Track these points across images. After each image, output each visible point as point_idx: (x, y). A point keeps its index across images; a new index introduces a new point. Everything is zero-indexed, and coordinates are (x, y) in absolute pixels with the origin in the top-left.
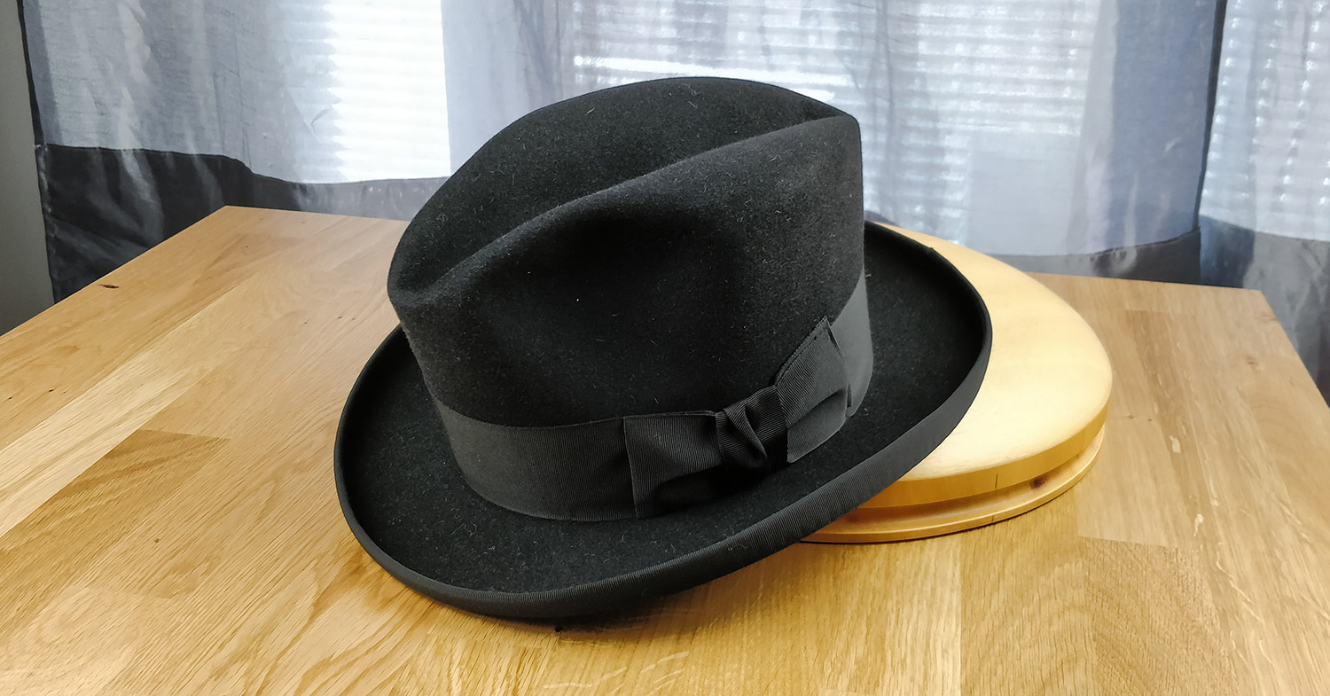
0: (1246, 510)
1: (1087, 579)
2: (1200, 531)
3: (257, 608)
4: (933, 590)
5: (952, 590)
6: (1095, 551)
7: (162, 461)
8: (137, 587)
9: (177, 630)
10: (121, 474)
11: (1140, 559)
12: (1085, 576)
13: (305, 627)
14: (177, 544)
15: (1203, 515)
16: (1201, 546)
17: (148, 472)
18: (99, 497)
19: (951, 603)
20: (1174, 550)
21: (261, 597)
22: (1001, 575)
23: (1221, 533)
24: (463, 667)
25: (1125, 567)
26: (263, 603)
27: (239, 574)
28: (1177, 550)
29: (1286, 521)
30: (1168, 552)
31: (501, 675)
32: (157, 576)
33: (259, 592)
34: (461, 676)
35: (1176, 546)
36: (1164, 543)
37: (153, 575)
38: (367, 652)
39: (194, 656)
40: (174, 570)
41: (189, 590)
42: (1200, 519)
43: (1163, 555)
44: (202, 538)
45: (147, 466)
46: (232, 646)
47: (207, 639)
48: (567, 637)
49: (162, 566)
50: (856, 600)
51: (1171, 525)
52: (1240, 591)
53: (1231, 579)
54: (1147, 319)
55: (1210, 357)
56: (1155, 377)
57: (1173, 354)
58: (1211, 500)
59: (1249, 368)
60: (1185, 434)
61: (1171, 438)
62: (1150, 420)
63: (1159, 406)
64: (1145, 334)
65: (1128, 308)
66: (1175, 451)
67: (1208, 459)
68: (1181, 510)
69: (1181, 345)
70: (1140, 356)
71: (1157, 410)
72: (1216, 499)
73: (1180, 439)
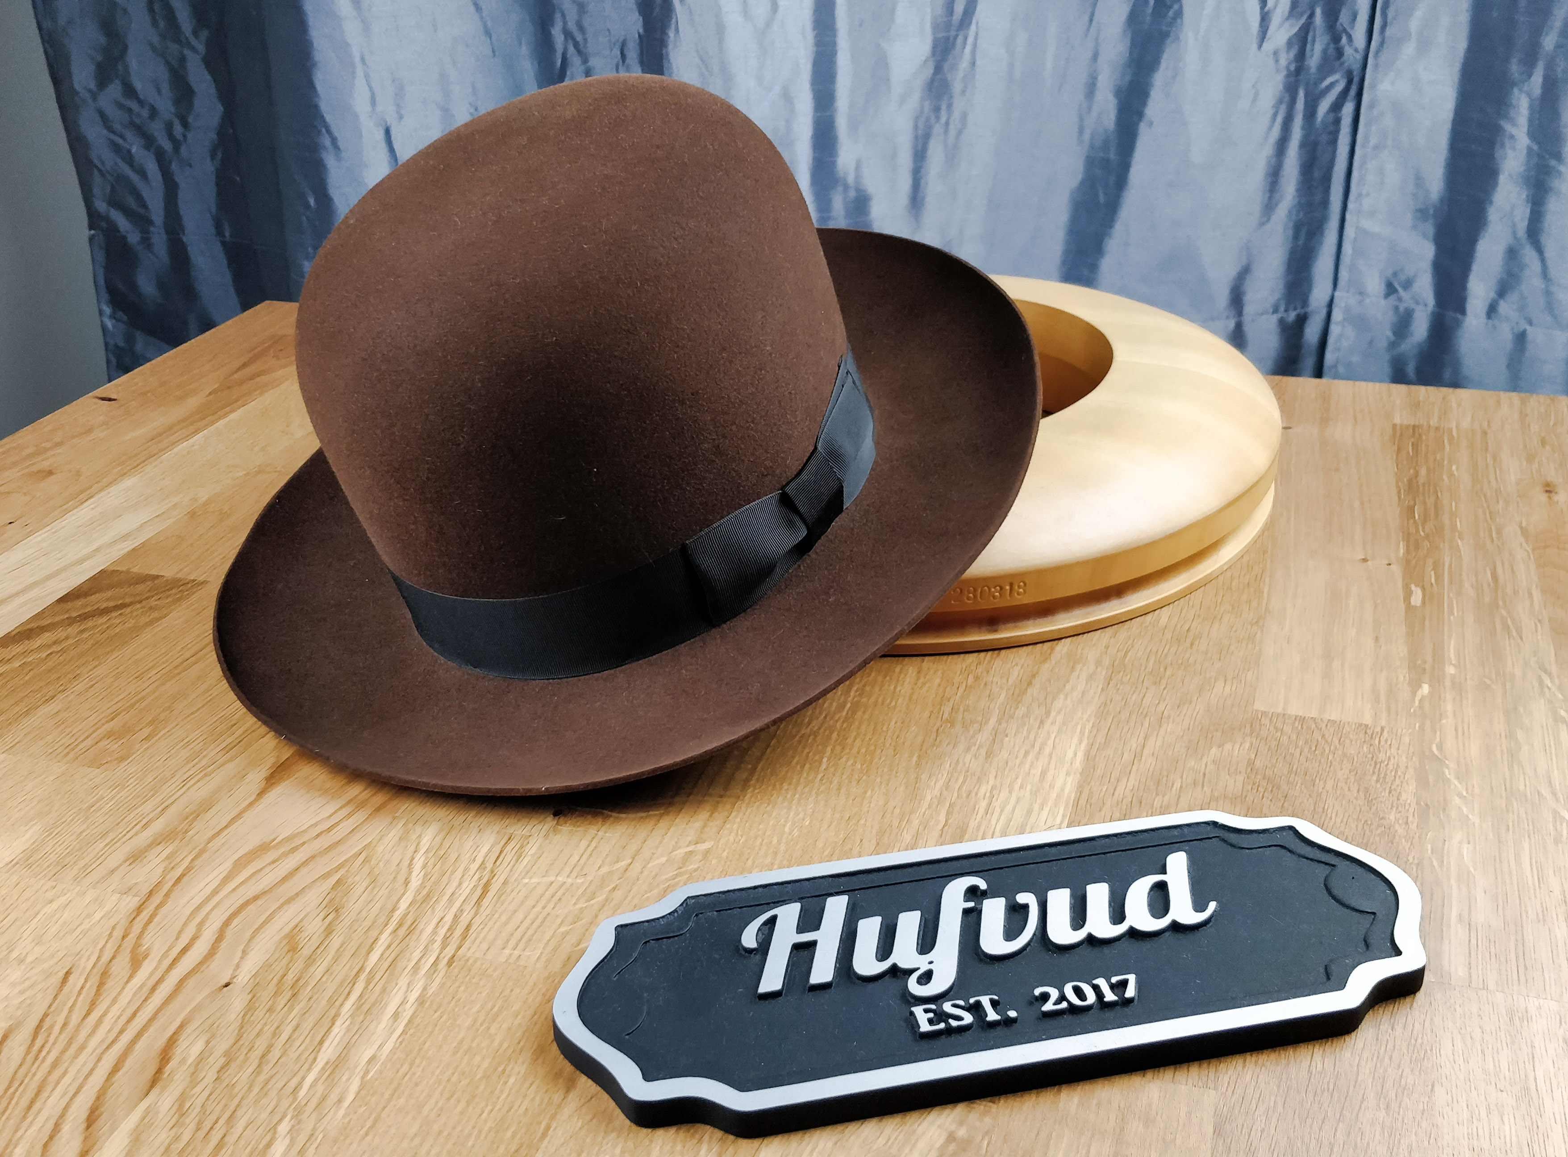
0: (1491, 680)
1: (1251, 764)
2: (1421, 707)
3: (198, 781)
4: (1043, 774)
5: (1068, 774)
6: (1272, 729)
7: (124, 606)
8: (62, 755)
9: (98, 805)
10: (71, 621)
11: (1329, 740)
12: (1249, 759)
13: (251, 804)
14: (119, 705)
15: (1430, 686)
16: (1417, 725)
17: (104, 619)
18: (40, 649)
19: (1063, 789)
20: (1379, 729)
21: (205, 769)
22: (1138, 755)
23: (1449, 707)
24: (431, 855)
25: (1306, 750)
26: (205, 775)
27: (185, 741)
28: (1382, 729)
29: (1542, 694)
30: (1369, 732)
31: (474, 866)
32: (89, 742)
33: (203, 763)
34: (424, 866)
35: (1383, 723)
36: (1367, 719)
37: (83, 741)
38: (318, 836)
39: (111, 836)
40: (109, 735)
41: (122, 759)
42: (1425, 689)
43: (1362, 736)
44: (152, 698)
45: (106, 611)
46: (157, 827)
47: (132, 815)
48: (566, 823)
49: (97, 729)
50: (939, 785)
51: (1383, 699)
52: (1456, 782)
53: (1447, 767)
54: (1420, 435)
55: (1494, 484)
56: (1411, 510)
57: (1443, 480)
58: (1446, 666)
59: (1543, 497)
60: (1433, 581)
61: (1413, 587)
62: (1390, 564)
63: (1408, 547)
64: (1411, 454)
65: (1397, 420)
66: (1413, 603)
67: (1456, 614)
68: (1401, 678)
69: (1457, 469)
70: (1397, 483)
71: (1402, 551)
72: (1453, 665)
73: (1423, 589)
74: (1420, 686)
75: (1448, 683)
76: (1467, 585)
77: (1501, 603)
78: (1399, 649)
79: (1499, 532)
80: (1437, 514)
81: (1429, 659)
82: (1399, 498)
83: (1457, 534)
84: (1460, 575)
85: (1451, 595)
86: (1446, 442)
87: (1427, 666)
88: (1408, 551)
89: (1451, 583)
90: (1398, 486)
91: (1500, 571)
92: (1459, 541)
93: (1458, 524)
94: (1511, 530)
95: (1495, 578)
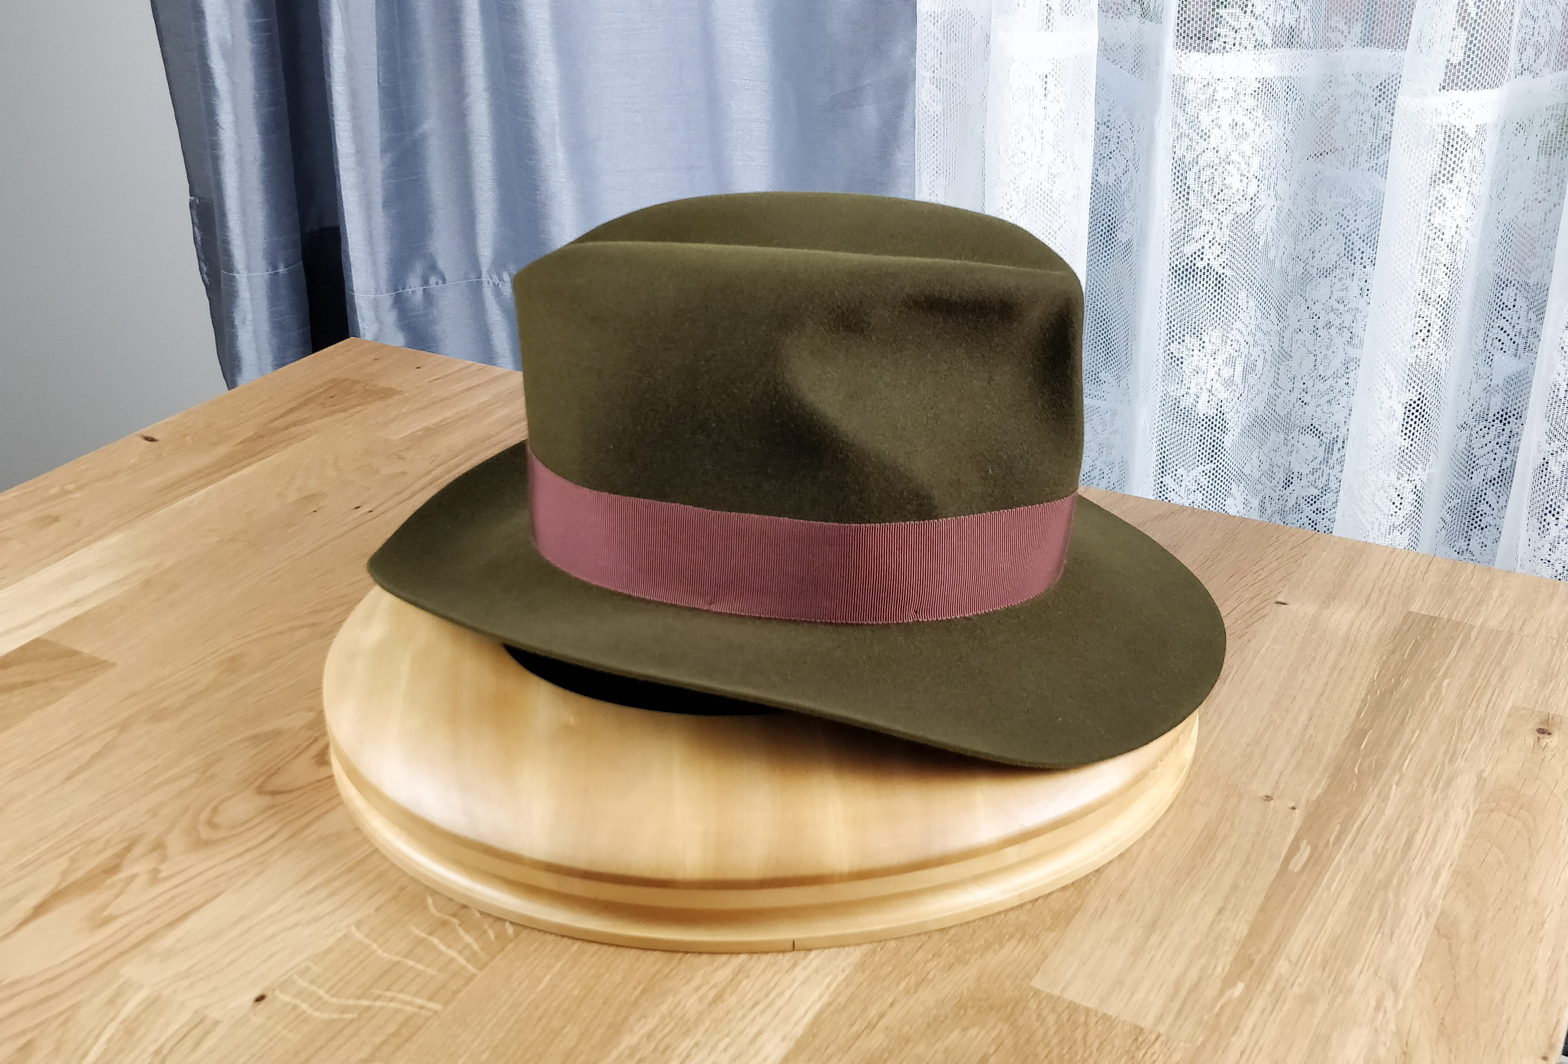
0: (1323, 989)
2: (1219, 1014)
6: (1034, 1014)
11: (1089, 1043)
15: (1246, 986)
16: (1201, 1039)
20: (1153, 1037)
23: (1251, 1021)
28: (1158, 1037)
29: (1373, 1020)
30: (1140, 1039)
35: (1163, 1030)
36: (1149, 1021)
42: (1238, 989)
43: (1130, 1040)
51: (1182, 996)
54: (1432, 630)
55: (1481, 712)
56: (1363, 733)
57: (1423, 699)
58: (1281, 961)
59: (1530, 740)
60: (1331, 841)
61: (1304, 844)
62: (1294, 808)
63: (1329, 785)
64: (1405, 658)
65: (1414, 608)
66: (1291, 867)
67: (1333, 890)
68: (1219, 969)
69: (1450, 683)
70: (1367, 695)
71: (1319, 791)
72: (1290, 961)
73: (1315, 848)
74: (1234, 985)
75: (1269, 987)
76: (1369, 849)
77: (1395, 881)
78: (1239, 929)
79: (1449, 783)
80: (1390, 744)
81: (1266, 949)
82: (1359, 714)
83: (1397, 777)
84: (1369, 835)
85: (1343, 861)
86: (1457, 645)
87: (1257, 960)
88: (1326, 792)
89: (1351, 846)
90: (1364, 701)
91: (1419, 836)
92: (1394, 787)
93: (1407, 761)
94: (1466, 781)
95: (1409, 843)
